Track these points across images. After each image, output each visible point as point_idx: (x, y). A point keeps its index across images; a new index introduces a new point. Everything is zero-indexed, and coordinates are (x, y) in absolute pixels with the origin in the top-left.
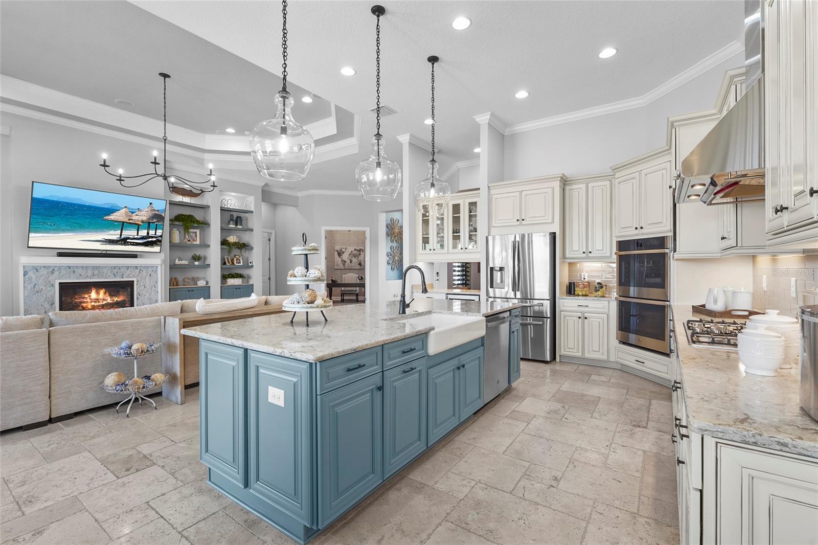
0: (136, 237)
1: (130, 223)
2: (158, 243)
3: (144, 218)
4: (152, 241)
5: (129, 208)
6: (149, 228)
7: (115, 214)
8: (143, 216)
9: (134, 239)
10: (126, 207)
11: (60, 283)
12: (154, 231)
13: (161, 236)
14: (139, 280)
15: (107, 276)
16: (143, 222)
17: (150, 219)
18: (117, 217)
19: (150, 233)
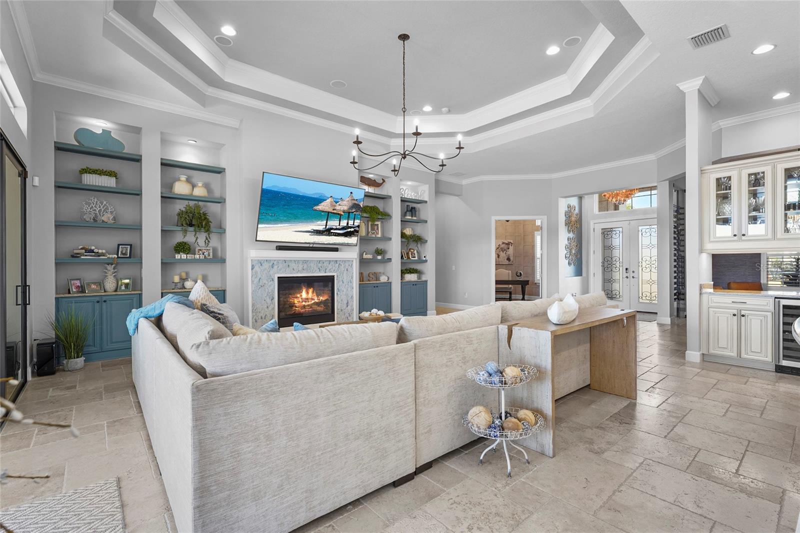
0: (338, 227)
1: (334, 213)
2: (355, 233)
3: (346, 208)
4: (350, 231)
5: (334, 198)
6: (348, 219)
7: (323, 204)
8: (343, 207)
9: (336, 230)
10: (331, 197)
11: (278, 277)
12: (353, 222)
13: (358, 226)
14: (338, 275)
15: (314, 271)
16: (344, 212)
17: (349, 209)
18: (324, 207)
19: (349, 224)
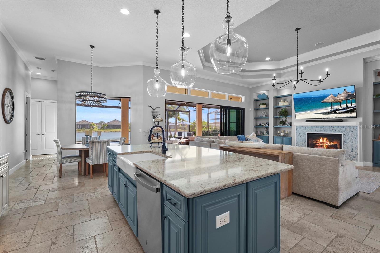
0: (340, 109)
1: (335, 102)
2: (354, 111)
3: (343, 98)
4: (350, 110)
6: (347, 103)
7: (327, 98)
8: (342, 97)
9: (340, 110)
10: (331, 94)
11: (308, 133)
13: (355, 106)
14: (345, 134)
15: (327, 131)
16: (342, 100)
17: (346, 98)
18: (328, 100)
19: (348, 106)
